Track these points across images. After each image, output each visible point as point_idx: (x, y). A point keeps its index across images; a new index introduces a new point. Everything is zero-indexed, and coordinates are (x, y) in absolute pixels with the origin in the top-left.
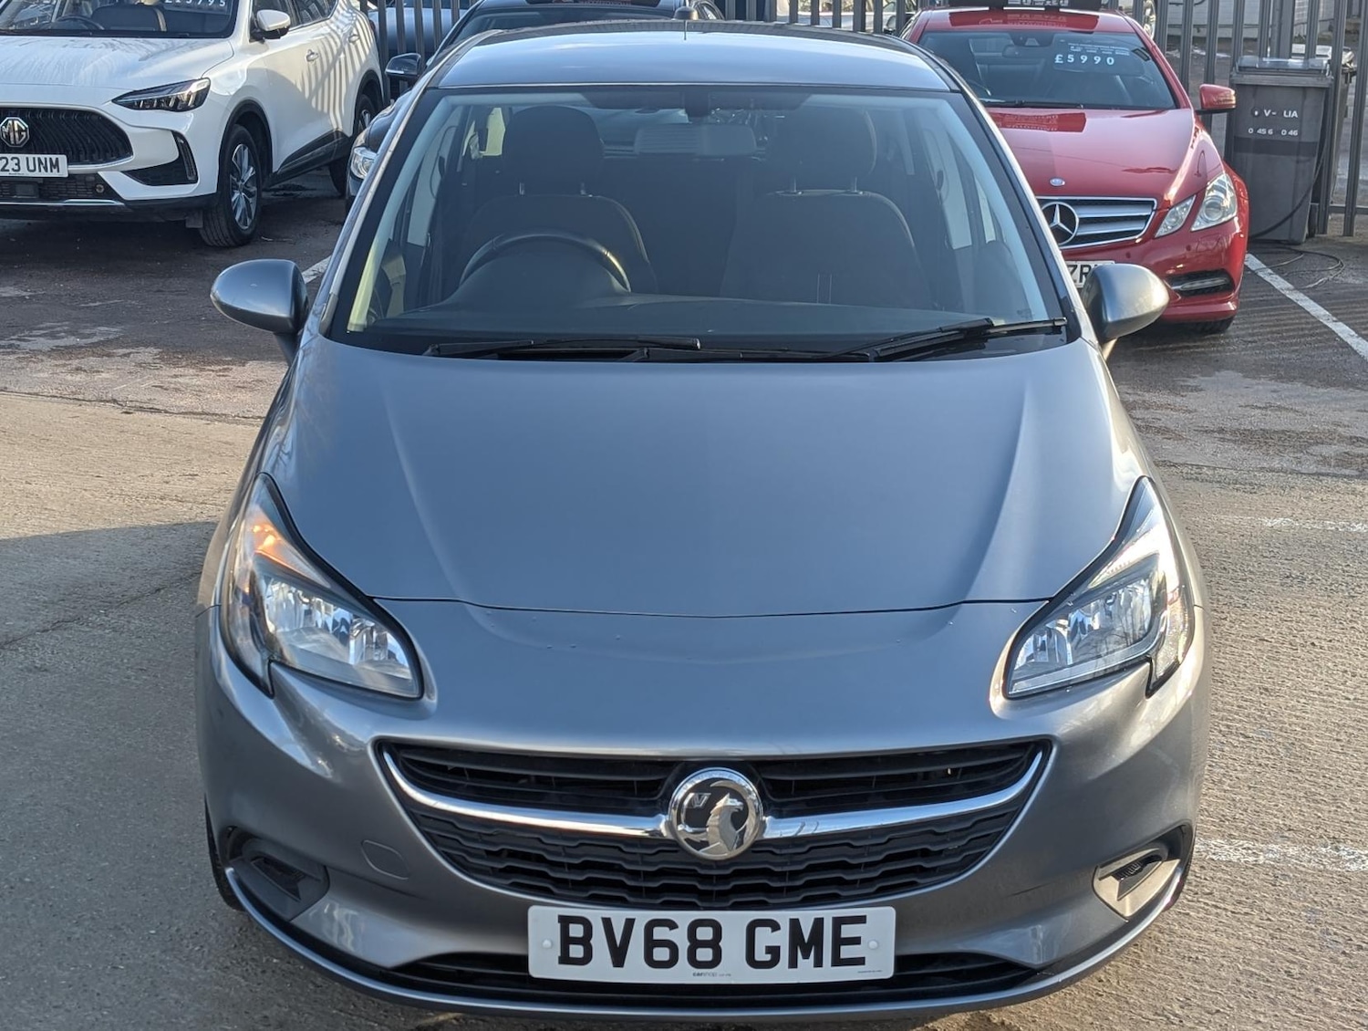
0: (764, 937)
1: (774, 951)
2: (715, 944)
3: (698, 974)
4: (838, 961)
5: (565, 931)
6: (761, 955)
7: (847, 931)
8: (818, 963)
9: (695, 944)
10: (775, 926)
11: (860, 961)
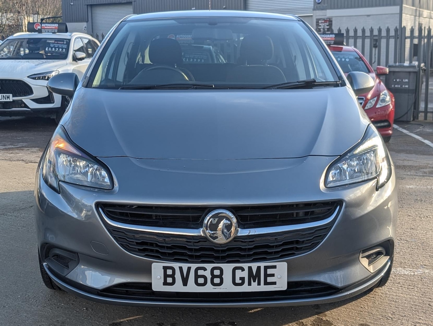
0: (239, 274)
1: (242, 279)
2: (221, 276)
3: (215, 289)
4: (266, 283)
5: (165, 272)
6: (238, 281)
7: (269, 271)
8: (259, 284)
9: (213, 276)
10: (243, 269)
11: (274, 283)
